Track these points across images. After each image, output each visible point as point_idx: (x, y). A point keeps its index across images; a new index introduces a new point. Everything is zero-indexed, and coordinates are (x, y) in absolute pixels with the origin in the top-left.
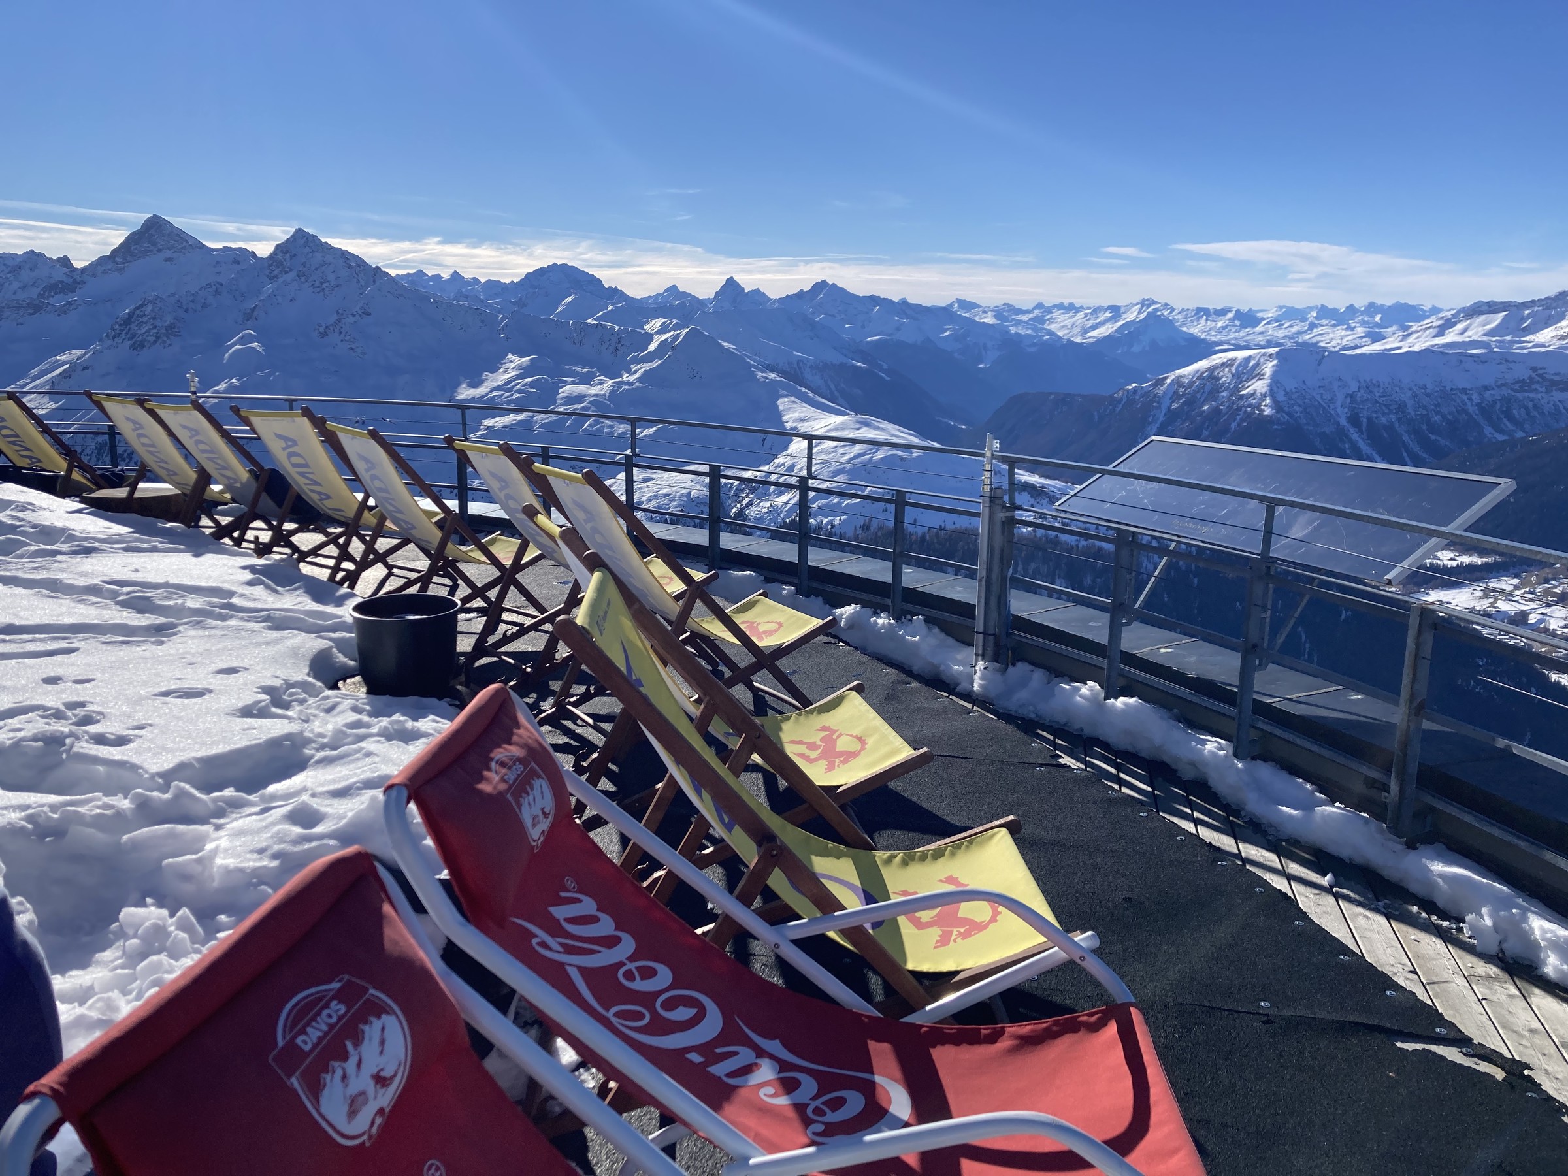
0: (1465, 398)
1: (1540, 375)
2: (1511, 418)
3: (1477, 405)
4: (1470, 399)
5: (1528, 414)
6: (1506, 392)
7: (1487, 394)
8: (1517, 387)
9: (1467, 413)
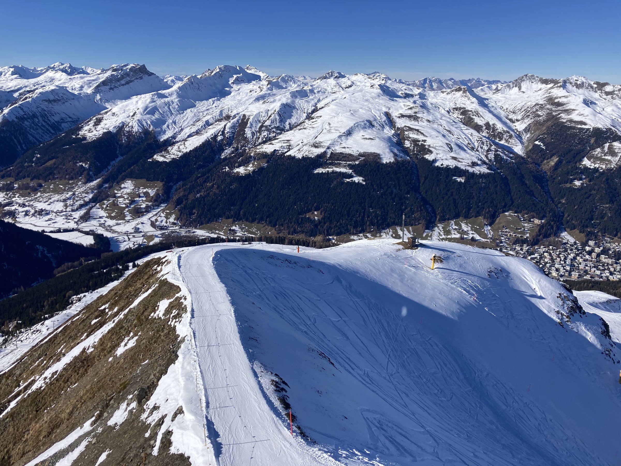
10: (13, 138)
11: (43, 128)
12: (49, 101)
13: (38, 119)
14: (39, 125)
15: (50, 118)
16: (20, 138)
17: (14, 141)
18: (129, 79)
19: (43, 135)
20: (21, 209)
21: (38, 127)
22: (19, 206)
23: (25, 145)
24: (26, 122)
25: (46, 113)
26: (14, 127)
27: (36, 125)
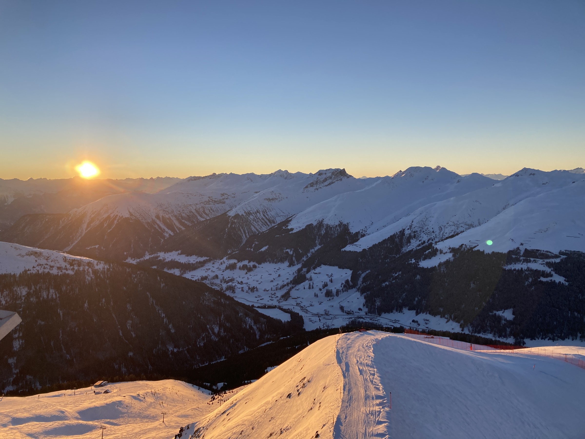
0: (191, 207)
1: (211, 199)
2: (206, 214)
3: (195, 209)
4: (193, 208)
5: (210, 211)
6: (202, 205)
7: (197, 206)
8: (205, 203)
9: (193, 213)
10: (241, 228)
11: (263, 221)
12: (269, 200)
13: (260, 214)
14: (260, 218)
15: (268, 213)
16: (245, 228)
17: (241, 231)
18: (331, 181)
19: (262, 226)
20: (239, 286)
21: (259, 220)
22: (238, 283)
23: (248, 233)
24: (251, 217)
25: (266, 209)
26: (242, 221)
27: (257, 218)
